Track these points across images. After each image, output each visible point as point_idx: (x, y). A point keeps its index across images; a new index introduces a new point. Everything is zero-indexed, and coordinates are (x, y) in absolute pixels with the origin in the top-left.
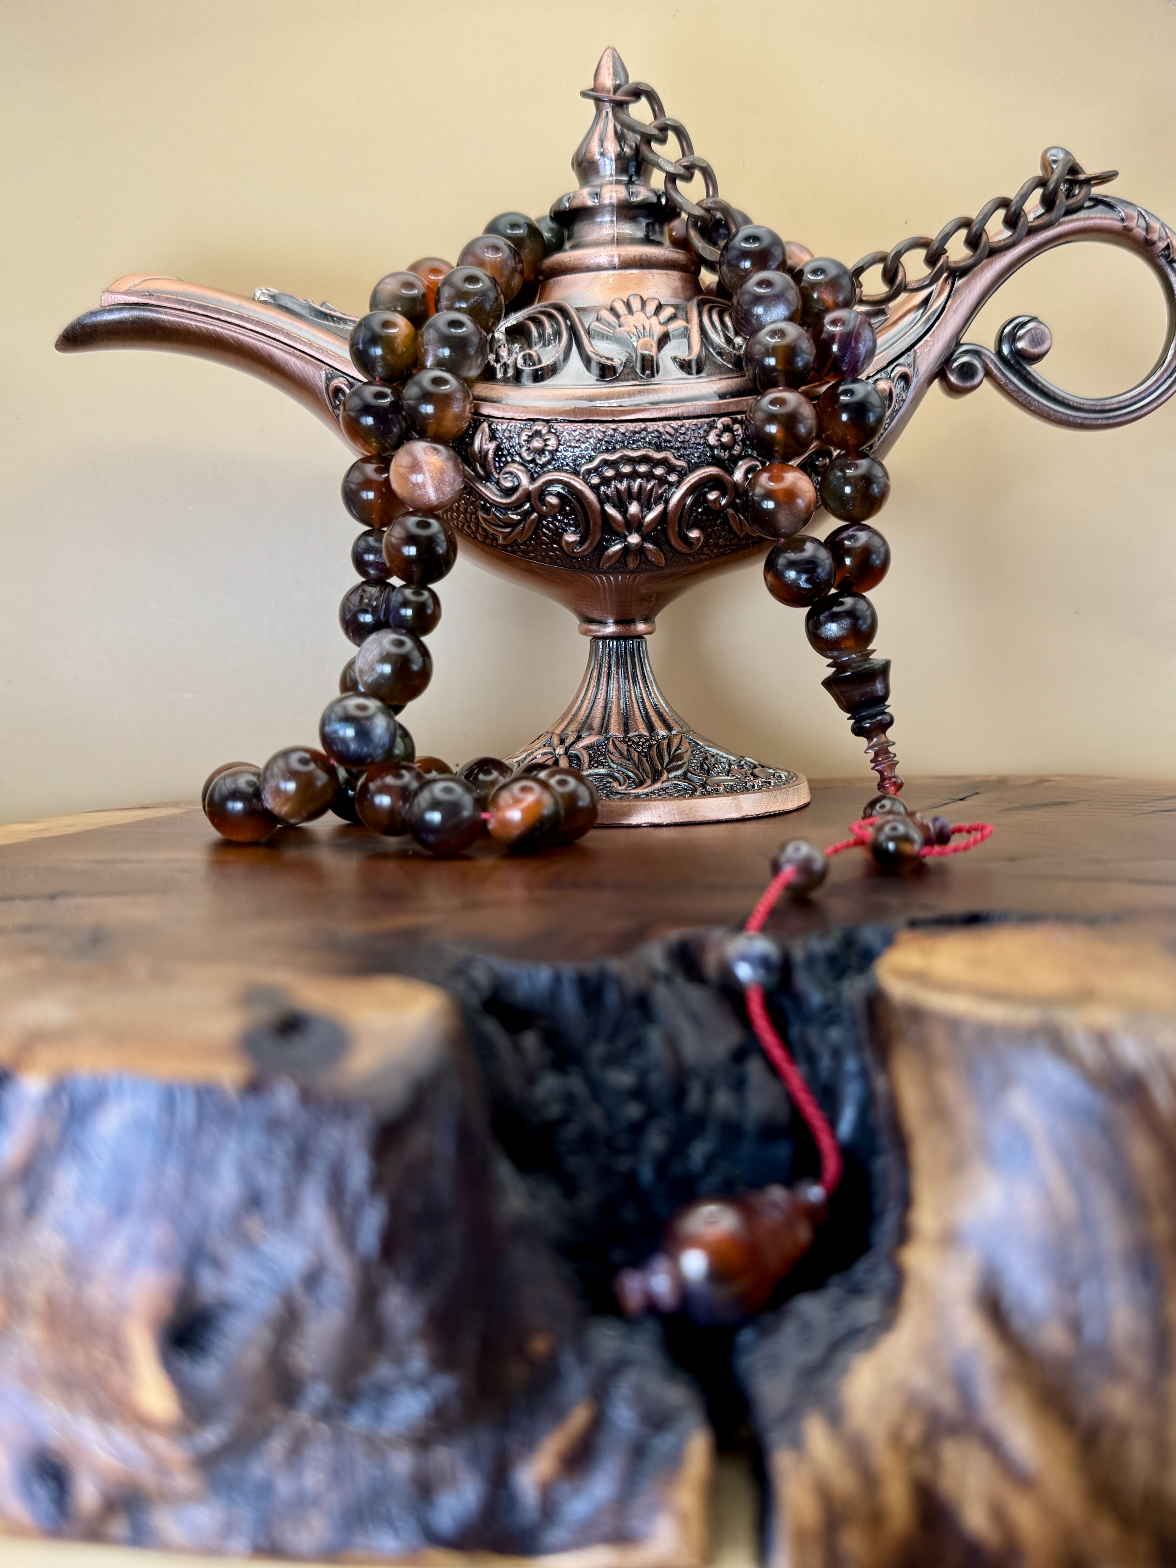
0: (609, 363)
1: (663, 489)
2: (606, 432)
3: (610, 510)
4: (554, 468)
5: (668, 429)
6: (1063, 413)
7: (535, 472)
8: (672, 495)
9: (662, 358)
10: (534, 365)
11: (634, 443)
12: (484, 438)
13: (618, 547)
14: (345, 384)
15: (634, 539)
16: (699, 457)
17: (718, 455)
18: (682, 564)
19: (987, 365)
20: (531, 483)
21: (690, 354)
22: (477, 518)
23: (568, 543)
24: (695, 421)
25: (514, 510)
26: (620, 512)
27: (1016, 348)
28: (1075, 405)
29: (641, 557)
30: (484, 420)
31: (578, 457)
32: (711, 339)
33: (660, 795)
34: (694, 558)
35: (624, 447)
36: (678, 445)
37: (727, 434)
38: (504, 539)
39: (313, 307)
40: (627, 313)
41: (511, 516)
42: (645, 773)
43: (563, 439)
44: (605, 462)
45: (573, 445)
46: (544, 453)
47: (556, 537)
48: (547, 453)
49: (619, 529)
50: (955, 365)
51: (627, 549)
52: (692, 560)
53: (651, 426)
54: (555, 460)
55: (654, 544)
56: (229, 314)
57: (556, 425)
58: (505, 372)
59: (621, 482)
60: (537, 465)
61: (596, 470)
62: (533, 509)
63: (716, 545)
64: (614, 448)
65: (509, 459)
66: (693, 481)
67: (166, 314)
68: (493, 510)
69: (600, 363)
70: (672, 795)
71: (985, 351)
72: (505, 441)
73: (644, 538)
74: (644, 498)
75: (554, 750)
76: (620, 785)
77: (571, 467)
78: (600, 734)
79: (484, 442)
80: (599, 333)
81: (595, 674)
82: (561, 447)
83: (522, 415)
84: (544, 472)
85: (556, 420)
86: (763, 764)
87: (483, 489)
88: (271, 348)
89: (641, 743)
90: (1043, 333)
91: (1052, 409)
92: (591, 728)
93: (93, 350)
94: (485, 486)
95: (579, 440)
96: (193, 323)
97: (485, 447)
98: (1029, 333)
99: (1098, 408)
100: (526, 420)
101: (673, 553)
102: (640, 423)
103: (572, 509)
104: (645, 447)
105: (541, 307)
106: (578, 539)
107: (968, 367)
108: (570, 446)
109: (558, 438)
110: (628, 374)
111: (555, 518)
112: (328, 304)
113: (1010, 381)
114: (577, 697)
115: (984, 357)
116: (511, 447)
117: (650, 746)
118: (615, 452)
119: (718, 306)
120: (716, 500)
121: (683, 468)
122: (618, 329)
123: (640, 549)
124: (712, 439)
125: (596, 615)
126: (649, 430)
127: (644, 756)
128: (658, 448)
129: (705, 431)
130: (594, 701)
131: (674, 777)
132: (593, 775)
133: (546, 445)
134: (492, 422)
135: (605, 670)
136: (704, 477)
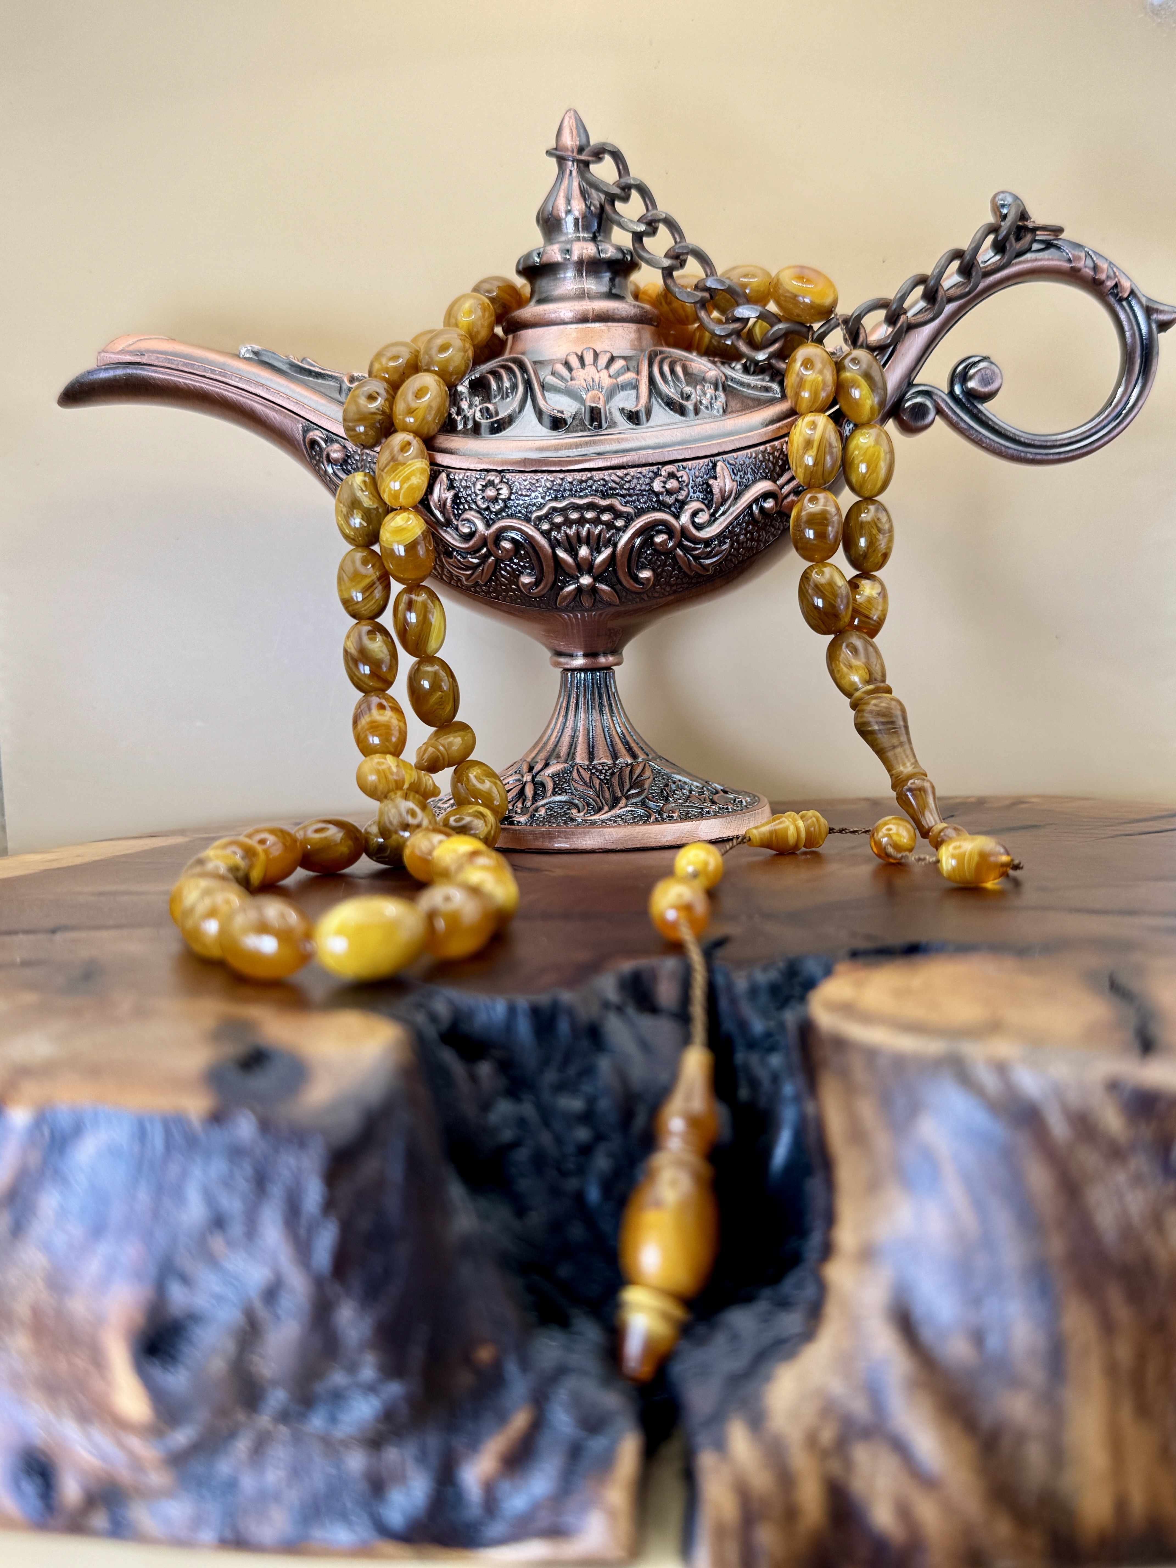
0: (559, 415)
1: (610, 534)
2: (554, 481)
3: (561, 554)
4: (508, 515)
5: (614, 477)
6: (1015, 450)
7: (490, 518)
8: (619, 539)
9: (609, 410)
10: (491, 417)
11: (581, 491)
12: (442, 488)
13: (572, 587)
14: (320, 437)
15: (586, 580)
16: (645, 503)
17: (663, 500)
18: (637, 602)
19: (939, 404)
20: (487, 530)
21: (637, 406)
22: (441, 561)
23: (524, 585)
24: (640, 469)
25: (474, 554)
26: (571, 557)
27: (967, 388)
28: (1026, 441)
29: (595, 596)
30: (443, 471)
31: (529, 504)
32: (659, 389)
33: (615, 822)
34: (648, 596)
35: (571, 496)
36: (624, 492)
37: (672, 480)
38: (467, 580)
39: (294, 363)
40: (580, 367)
41: (470, 560)
42: (605, 799)
43: (515, 488)
44: (554, 509)
45: (524, 494)
46: (497, 502)
47: (514, 577)
48: (500, 502)
49: (570, 571)
50: (907, 405)
51: (580, 590)
52: (646, 598)
53: (597, 475)
54: (508, 508)
55: (606, 585)
56: (213, 371)
57: (508, 476)
58: (465, 424)
59: (570, 527)
60: (491, 512)
61: (546, 516)
62: (489, 554)
63: (668, 583)
64: (563, 496)
65: (467, 507)
66: (638, 526)
67: (156, 372)
68: (455, 553)
69: (551, 416)
70: (626, 822)
71: (936, 391)
72: (462, 490)
73: (595, 579)
74: (593, 541)
75: (523, 777)
76: (579, 812)
77: (523, 514)
78: (566, 762)
79: (442, 491)
80: (553, 385)
81: (564, 704)
82: (513, 497)
83: (477, 465)
84: (499, 519)
85: (508, 470)
86: (727, 789)
87: (444, 534)
88: (252, 403)
89: (604, 771)
90: (993, 372)
91: (1004, 446)
92: (558, 757)
93: (92, 406)
94: (446, 531)
95: (530, 489)
96: (180, 380)
97: (444, 496)
98: (979, 374)
99: (1049, 444)
100: (481, 470)
101: (626, 593)
102: (586, 473)
103: (526, 552)
104: (592, 495)
105: (503, 360)
106: (534, 580)
107: (919, 407)
108: (521, 495)
109: (510, 487)
110: (577, 425)
111: (511, 560)
112: (309, 360)
113: (962, 419)
114: (548, 726)
115: (935, 397)
116: (468, 495)
117: (613, 774)
118: (564, 499)
119: (671, 357)
120: (664, 543)
121: (628, 514)
122: (570, 383)
123: (593, 590)
124: (657, 486)
125: (562, 648)
126: (595, 479)
127: (605, 784)
128: (604, 496)
129: (650, 478)
130: (563, 730)
131: (632, 804)
132: (555, 802)
133: (499, 494)
134: (451, 472)
135: (573, 701)
136: (649, 522)
